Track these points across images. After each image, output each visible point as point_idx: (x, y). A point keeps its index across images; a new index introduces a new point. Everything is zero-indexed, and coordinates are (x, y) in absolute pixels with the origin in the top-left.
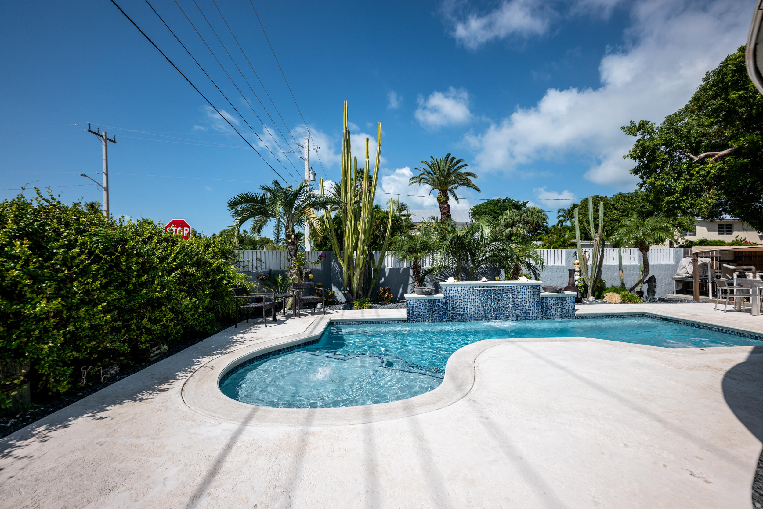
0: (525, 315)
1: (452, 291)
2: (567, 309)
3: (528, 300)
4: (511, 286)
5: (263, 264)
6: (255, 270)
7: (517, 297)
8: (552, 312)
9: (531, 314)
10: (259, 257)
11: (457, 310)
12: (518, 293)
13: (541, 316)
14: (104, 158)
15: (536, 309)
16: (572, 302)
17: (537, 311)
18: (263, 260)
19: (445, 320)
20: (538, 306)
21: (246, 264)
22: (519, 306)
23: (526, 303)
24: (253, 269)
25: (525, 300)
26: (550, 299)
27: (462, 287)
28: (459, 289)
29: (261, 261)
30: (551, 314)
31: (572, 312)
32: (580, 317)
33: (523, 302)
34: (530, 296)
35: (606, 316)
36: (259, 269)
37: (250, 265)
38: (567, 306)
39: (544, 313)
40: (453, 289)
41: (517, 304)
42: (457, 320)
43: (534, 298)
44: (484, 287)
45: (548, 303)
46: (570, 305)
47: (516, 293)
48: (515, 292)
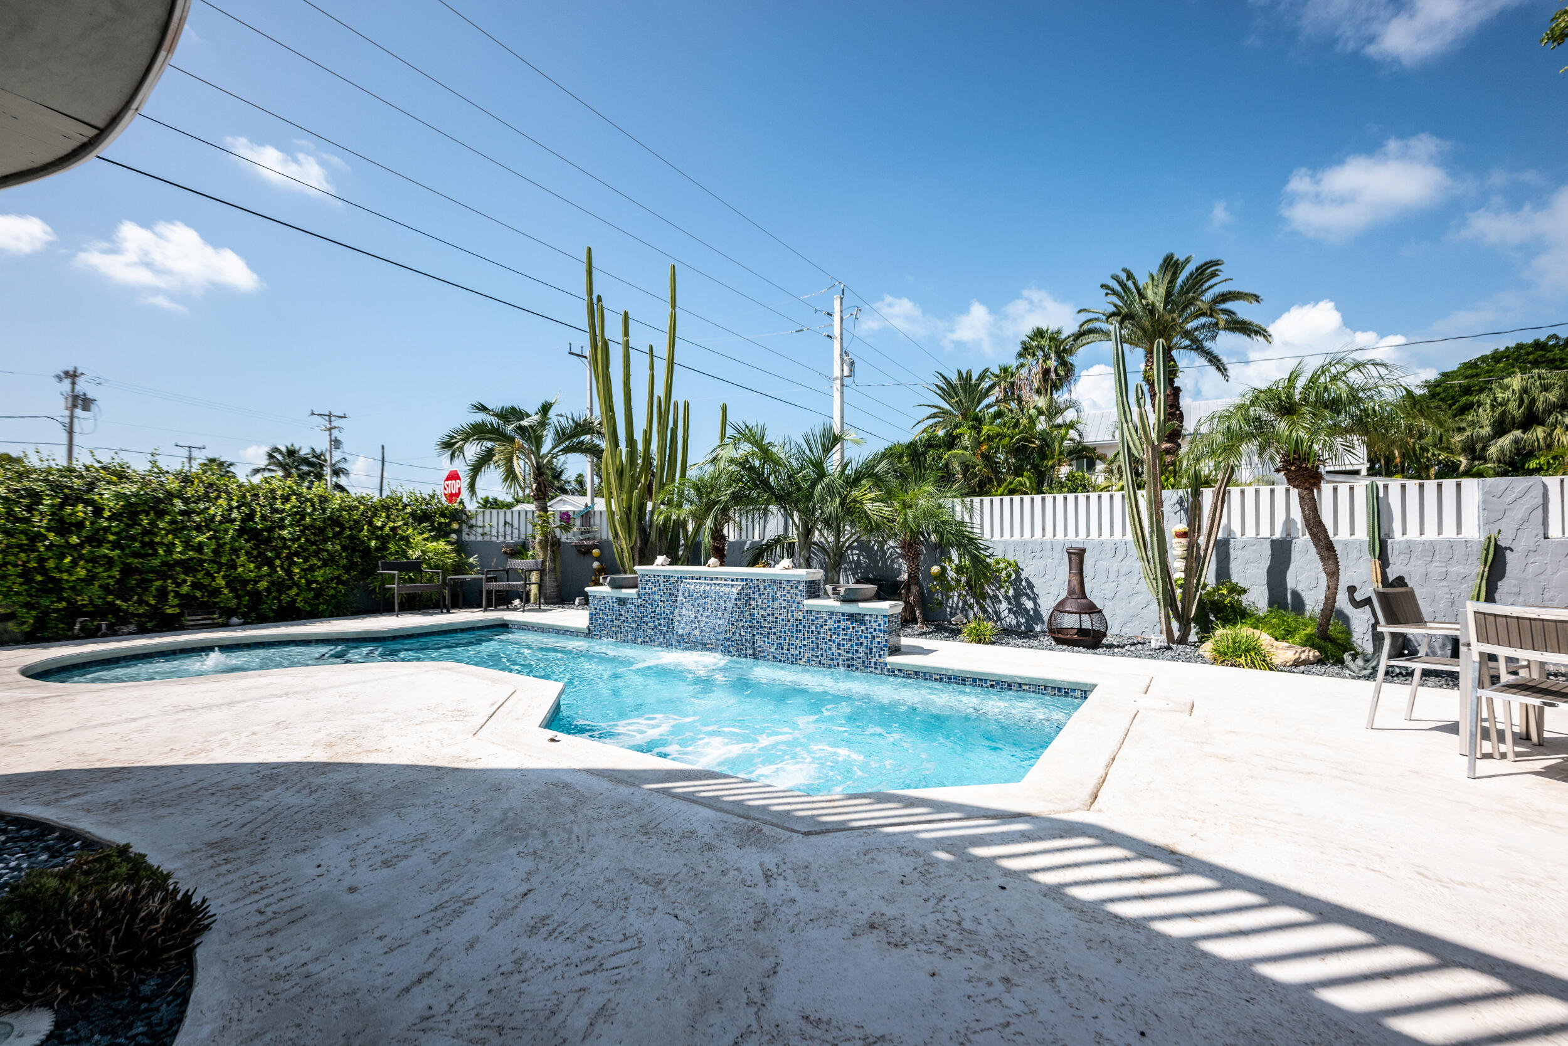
0: (773, 649)
1: (650, 584)
2: (867, 647)
3: (780, 614)
4: (746, 580)
5: (516, 532)
6: (501, 539)
7: (757, 606)
8: (830, 649)
9: (786, 647)
10: (509, 519)
11: (657, 622)
12: (760, 595)
13: (806, 655)
14: (589, 388)
15: (797, 638)
16: (880, 631)
17: (798, 642)
18: (516, 524)
19: (639, 640)
20: (800, 631)
21: (487, 529)
22: (761, 627)
23: (776, 622)
24: (498, 537)
25: (773, 614)
26: (826, 616)
27: (665, 577)
28: (661, 580)
29: (512, 526)
30: (829, 653)
31: (880, 656)
32: (900, 671)
33: (770, 618)
34: (784, 604)
35: (975, 680)
36: (508, 538)
37: (494, 532)
38: (866, 637)
39: (813, 650)
40: (652, 580)
41: (757, 622)
42: (656, 643)
43: (792, 612)
44: (700, 578)
45: (821, 626)
46: (874, 637)
47: (757, 596)
48: (754, 593)
